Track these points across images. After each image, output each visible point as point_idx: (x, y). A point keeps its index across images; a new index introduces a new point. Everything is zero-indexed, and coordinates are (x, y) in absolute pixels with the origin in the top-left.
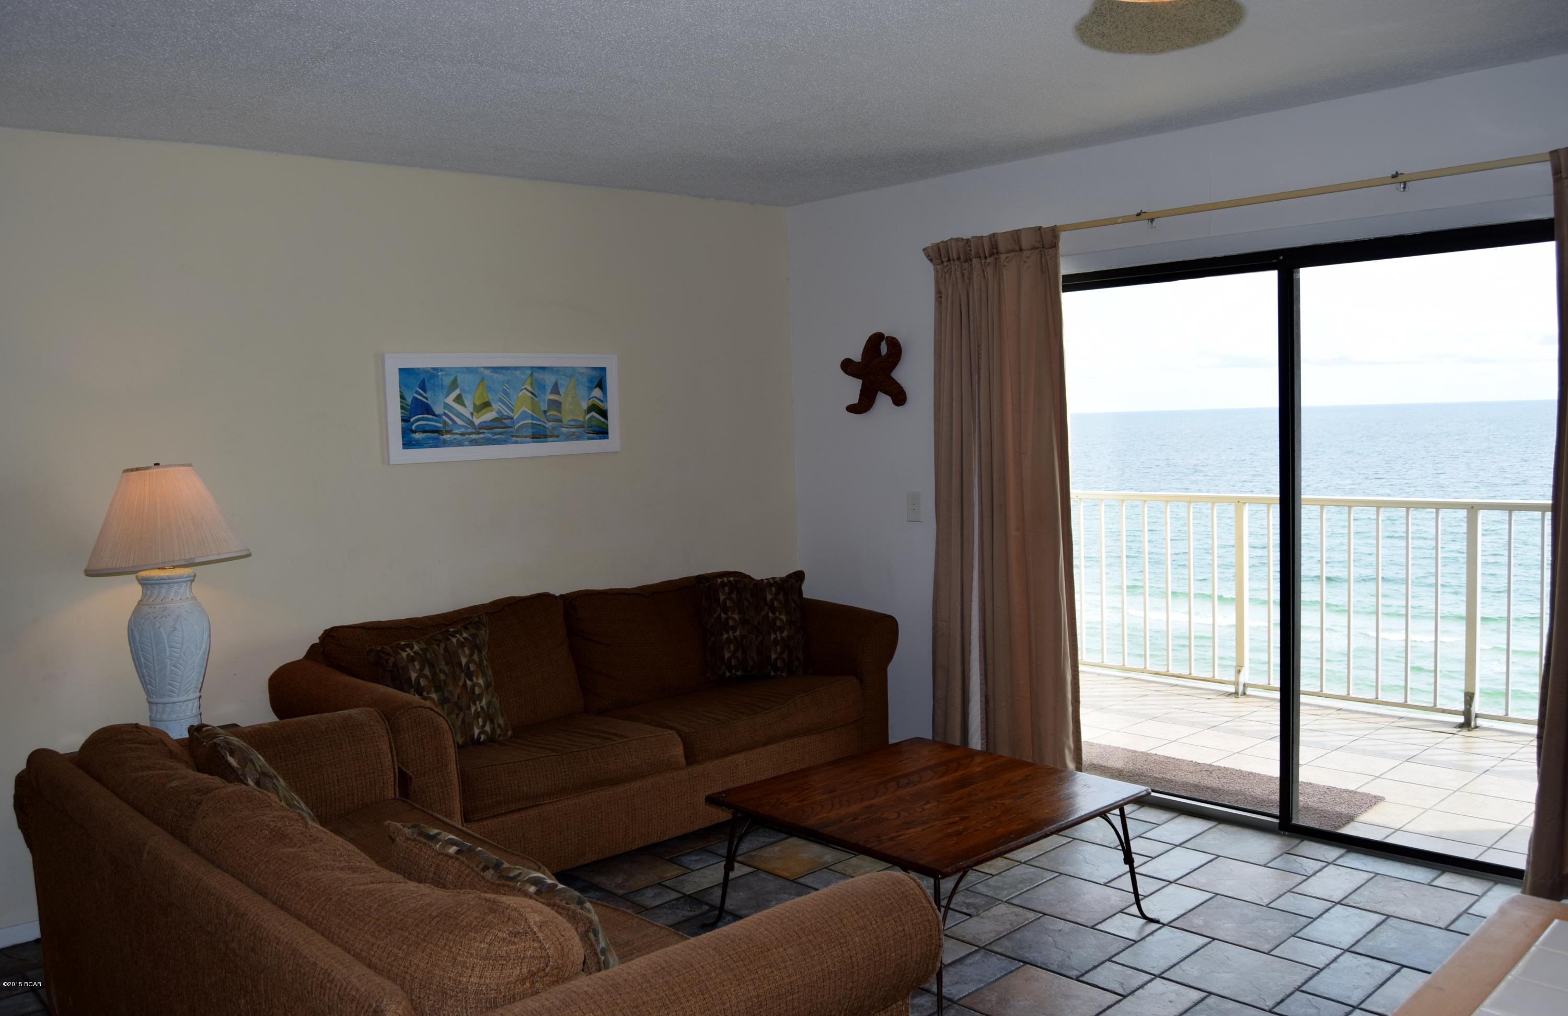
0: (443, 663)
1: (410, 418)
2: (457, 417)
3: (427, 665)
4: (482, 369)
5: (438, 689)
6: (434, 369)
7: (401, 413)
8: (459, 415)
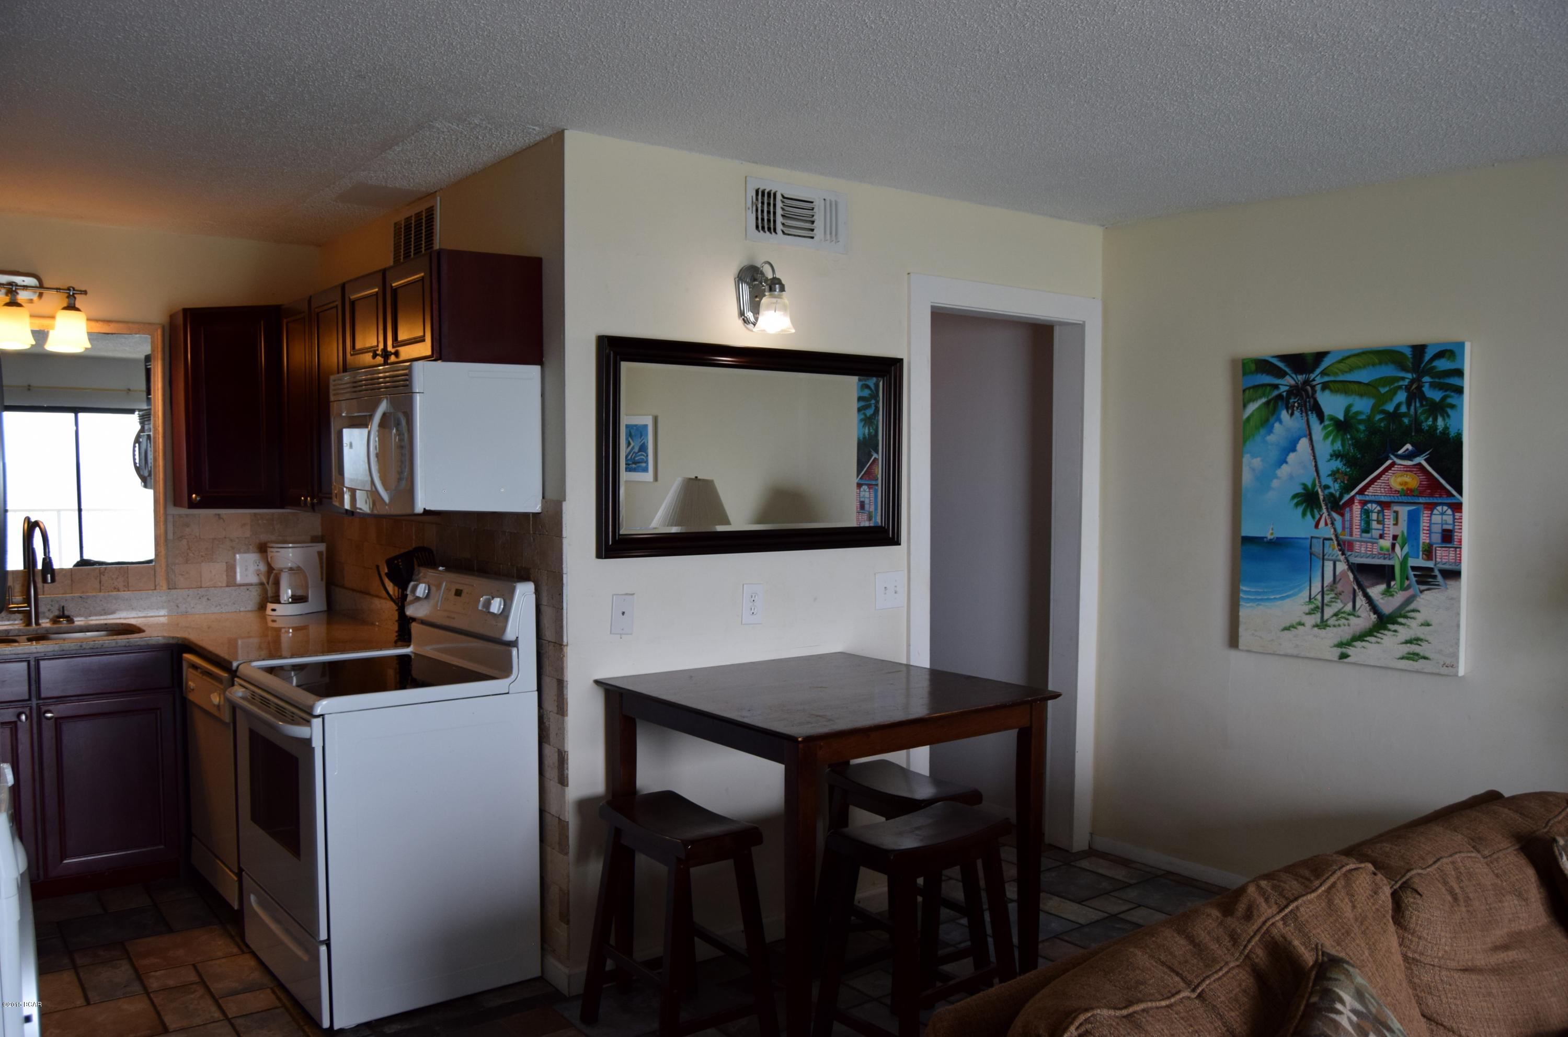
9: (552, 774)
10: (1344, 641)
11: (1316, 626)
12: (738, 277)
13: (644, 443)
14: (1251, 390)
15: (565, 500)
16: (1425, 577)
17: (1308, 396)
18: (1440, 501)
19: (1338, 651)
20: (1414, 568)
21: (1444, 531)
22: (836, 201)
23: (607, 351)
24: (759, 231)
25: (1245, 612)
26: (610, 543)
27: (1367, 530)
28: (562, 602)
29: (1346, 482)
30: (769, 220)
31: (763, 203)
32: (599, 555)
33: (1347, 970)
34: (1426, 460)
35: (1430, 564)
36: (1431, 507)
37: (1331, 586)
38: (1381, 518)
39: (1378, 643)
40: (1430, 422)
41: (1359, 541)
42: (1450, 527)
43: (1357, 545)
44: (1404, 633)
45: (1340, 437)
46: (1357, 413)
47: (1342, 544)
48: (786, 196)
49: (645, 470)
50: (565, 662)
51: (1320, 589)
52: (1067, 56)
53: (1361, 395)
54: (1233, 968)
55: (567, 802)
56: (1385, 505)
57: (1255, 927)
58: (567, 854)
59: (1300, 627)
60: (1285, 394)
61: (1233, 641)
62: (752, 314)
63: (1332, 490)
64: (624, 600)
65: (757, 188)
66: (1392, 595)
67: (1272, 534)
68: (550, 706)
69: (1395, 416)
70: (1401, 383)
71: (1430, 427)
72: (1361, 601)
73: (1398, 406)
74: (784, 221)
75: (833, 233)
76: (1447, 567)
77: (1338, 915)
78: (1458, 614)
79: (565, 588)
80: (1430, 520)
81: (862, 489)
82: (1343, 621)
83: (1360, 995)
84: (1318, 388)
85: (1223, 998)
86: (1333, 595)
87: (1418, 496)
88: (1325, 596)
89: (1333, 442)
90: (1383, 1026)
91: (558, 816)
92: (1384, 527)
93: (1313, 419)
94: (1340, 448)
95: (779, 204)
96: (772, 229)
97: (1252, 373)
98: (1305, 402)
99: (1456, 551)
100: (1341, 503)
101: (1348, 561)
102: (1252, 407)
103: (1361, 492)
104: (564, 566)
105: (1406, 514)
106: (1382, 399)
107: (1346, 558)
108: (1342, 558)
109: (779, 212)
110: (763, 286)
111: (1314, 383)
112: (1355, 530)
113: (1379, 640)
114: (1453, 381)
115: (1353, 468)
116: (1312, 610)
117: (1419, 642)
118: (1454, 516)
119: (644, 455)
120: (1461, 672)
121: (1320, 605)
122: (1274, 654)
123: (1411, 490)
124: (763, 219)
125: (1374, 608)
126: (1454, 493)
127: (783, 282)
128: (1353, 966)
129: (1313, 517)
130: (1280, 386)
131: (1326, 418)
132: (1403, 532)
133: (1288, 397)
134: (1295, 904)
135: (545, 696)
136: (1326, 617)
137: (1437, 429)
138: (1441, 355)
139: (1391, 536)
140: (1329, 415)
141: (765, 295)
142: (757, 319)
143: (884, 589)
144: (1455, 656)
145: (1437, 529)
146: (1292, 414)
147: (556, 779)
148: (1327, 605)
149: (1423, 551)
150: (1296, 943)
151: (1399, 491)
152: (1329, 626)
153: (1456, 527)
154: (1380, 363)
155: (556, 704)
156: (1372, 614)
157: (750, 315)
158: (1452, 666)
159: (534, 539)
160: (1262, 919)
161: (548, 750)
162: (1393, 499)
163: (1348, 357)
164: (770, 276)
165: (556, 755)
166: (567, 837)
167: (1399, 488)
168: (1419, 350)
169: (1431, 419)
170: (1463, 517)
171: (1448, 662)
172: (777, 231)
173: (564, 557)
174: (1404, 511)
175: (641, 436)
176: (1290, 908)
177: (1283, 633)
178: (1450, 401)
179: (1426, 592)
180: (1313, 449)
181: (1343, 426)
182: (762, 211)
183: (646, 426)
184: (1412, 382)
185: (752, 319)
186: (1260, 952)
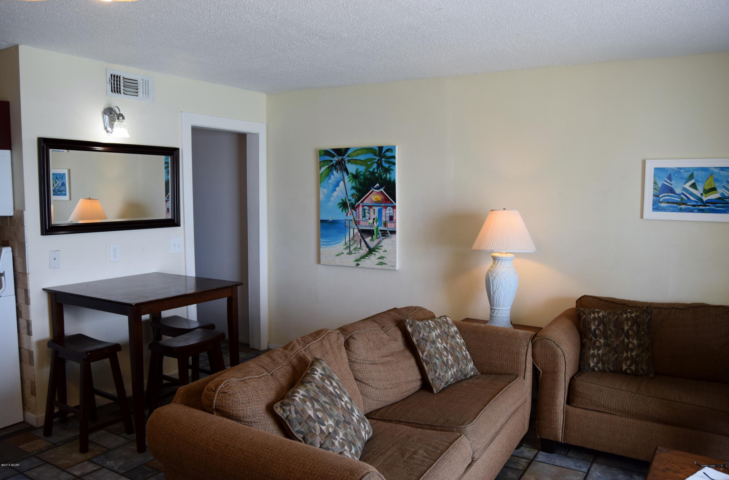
0: (612, 325)
1: (659, 195)
2: (691, 195)
3: (602, 324)
4: (713, 168)
5: (606, 338)
6: (678, 168)
7: (654, 192)
8: (692, 194)
9: (24, 331)
10: (358, 259)
11: (348, 254)
12: (103, 112)
13: (64, 182)
14: (323, 162)
15: (25, 210)
16: (384, 234)
17: (343, 165)
18: (389, 205)
19: (356, 263)
20: (381, 231)
21: (390, 216)
22: (148, 80)
23: (43, 144)
24: (113, 93)
25: (322, 250)
26: (47, 228)
27: (364, 216)
28: (25, 255)
29: (357, 198)
30: (117, 88)
31: (114, 80)
32: (42, 234)
33: (321, 362)
34: (384, 190)
35: (386, 229)
36: (386, 207)
37: (353, 238)
38: (369, 212)
39: (369, 259)
40: (385, 176)
41: (361, 221)
42: (392, 215)
43: (361, 222)
44: (378, 255)
45: (354, 181)
46: (360, 172)
47: (356, 222)
48: (125, 77)
49: (65, 195)
50: (28, 281)
51: (349, 240)
52: (235, 35)
53: (361, 165)
54: (285, 365)
55: (32, 343)
56: (370, 207)
57: (294, 352)
58: (33, 365)
59: (342, 255)
60: (335, 164)
61: (319, 261)
62: (110, 129)
63: (352, 201)
64: (55, 253)
65: (111, 73)
66: (373, 241)
67: (331, 219)
68: (22, 301)
69: (373, 173)
70: (375, 161)
71: (385, 177)
72: (363, 243)
73: (374, 169)
74: (124, 88)
75: (147, 93)
76: (391, 230)
77: (324, 347)
78: (396, 247)
79: (26, 249)
80: (386, 212)
81: (168, 203)
82: (357, 251)
83: (324, 369)
84: (346, 162)
85: (279, 375)
86: (353, 242)
87: (381, 203)
88: (351, 242)
89: (352, 183)
90: (331, 378)
91: (28, 349)
92: (370, 215)
93: (345, 174)
94: (355, 185)
95: (122, 81)
96: (119, 92)
97: (322, 155)
98: (342, 167)
99: (394, 224)
100: (355, 206)
101: (358, 228)
102: (323, 169)
103: (362, 202)
104: (26, 239)
105: (377, 210)
106: (368, 167)
107: (357, 227)
108: (356, 227)
109: (122, 84)
110: (115, 117)
111: (345, 160)
112: (360, 217)
113: (370, 258)
114: (392, 160)
115: (359, 193)
116: (346, 248)
117: (383, 258)
118: (393, 210)
119: (63, 188)
120: (397, 269)
121: (349, 245)
122: (333, 265)
123: (379, 201)
124: (114, 87)
125: (368, 246)
126: (393, 202)
127: (124, 116)
128: (323, 361)
129: (346, 212)
130: (333, 161)
131: (349, 173)
132: (376, 217)
133: (336, 165)
134: (309, 344)
135: (19, 297)
136: (351, 250)
137: (387, 178)
138: (388, 150)
139: (373, 219)
140: (350, 172)
141: (116, 121)
142: (112, 131)
143: (174, 245)
144: (395, 262)
145: (388, 216)
146: (337, 172)
147: (26, 333)
148: (351, 246)
149: (383, 224)
150: (308, 357)
151: (375, 202)
152: (352, 254)
153: (394, 215)
154: (368, 153)
155: (25, 300)
156: (367, 248)
157: (109, 129)
158: (394, 266)
159: (10, 228)
160: (297, 350)
161: (21, 321)
162: (373, 205)
163: (357, 150)
164: (118, 113)
165: (26, 323)
166: (33, 358)
167: (375, 200)
168: (381, 148)
169: (385, 174)
170: (396, 211)
171: (393, 265)
172: (121, 93)
173: (25, 235)
174: (377, 209)
175: (62, 179)
176: (307, 346)
177: (336, 257)
178: (391, 168)
179: (385, 239)
180: (345, 185)
181: (355, 177)
182: (114, 84)
183: (64, 174)
184: (379, 160)
185: (111, 131)
186: (295, 360)
